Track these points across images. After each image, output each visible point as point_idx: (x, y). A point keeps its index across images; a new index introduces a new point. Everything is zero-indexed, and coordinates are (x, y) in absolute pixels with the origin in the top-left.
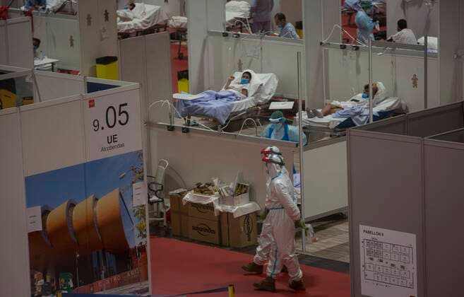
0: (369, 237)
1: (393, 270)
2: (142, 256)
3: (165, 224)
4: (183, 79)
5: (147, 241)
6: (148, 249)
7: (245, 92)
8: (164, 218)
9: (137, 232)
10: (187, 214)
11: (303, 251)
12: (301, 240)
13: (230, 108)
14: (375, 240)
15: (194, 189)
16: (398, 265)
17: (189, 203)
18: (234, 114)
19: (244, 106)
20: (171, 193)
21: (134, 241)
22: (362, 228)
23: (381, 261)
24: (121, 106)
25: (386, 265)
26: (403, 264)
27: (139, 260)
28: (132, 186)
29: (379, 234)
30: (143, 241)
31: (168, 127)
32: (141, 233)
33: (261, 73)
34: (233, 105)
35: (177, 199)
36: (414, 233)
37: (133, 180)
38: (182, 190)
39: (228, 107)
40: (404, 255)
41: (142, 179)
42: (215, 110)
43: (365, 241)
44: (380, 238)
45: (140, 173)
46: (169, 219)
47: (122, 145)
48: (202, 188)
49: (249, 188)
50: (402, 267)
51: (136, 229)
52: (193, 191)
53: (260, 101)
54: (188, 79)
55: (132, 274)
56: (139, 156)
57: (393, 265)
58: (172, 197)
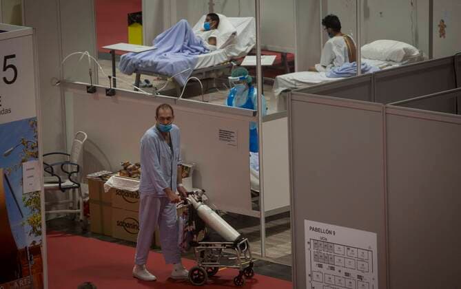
0: (317, 236)
1: (348, 281)
2: (35, 260)
3: (81, 217)
4: (135, 24)
5: (43, 240)
6: (44, 250)
7: (213, 40)
8: (81, 211)
9: (28, 228)
10: (110, 205)
11: (262, 256)
12: (260, 241)
13: (192, 63)
14: (324, 240)
15: (120, 171)
16: (354, 274)
17: (114, 190)
18: (198, 73)
19: (212, 60)
20: (90, 176)
21: (25, 240)
22: (308, 224)
23: (332, 268)
24: (6, 58)
25: (338, 274)
26: (361, 274)
27: (30, 266)
28: (21, 165)
29: (330, 232)
30: (37, 239)
31: (88, 87)
32: (34, 228)
33: (239, 16)
34: (197, 60)
35: (98, 184)
36: (374, 232)
37: (23, 158)
38: (105, 172)
39: (190, 63)
40: (362, 260)
41: (36, 156)
42: (172, 66)
43: (312, 241)
44: (330, 238)
45: (33, 148)
46: (86, 211)
47: (8, 111)
48: (131, 169)
49: (192, 171)
50: (360, 277)
51: (27, 224)
52: (118, 174)
53: (235, 54)
54: (141, 24)
55: (21, 283)
56: (32, 126)
57: (347, 274)
58: (91, 182)
